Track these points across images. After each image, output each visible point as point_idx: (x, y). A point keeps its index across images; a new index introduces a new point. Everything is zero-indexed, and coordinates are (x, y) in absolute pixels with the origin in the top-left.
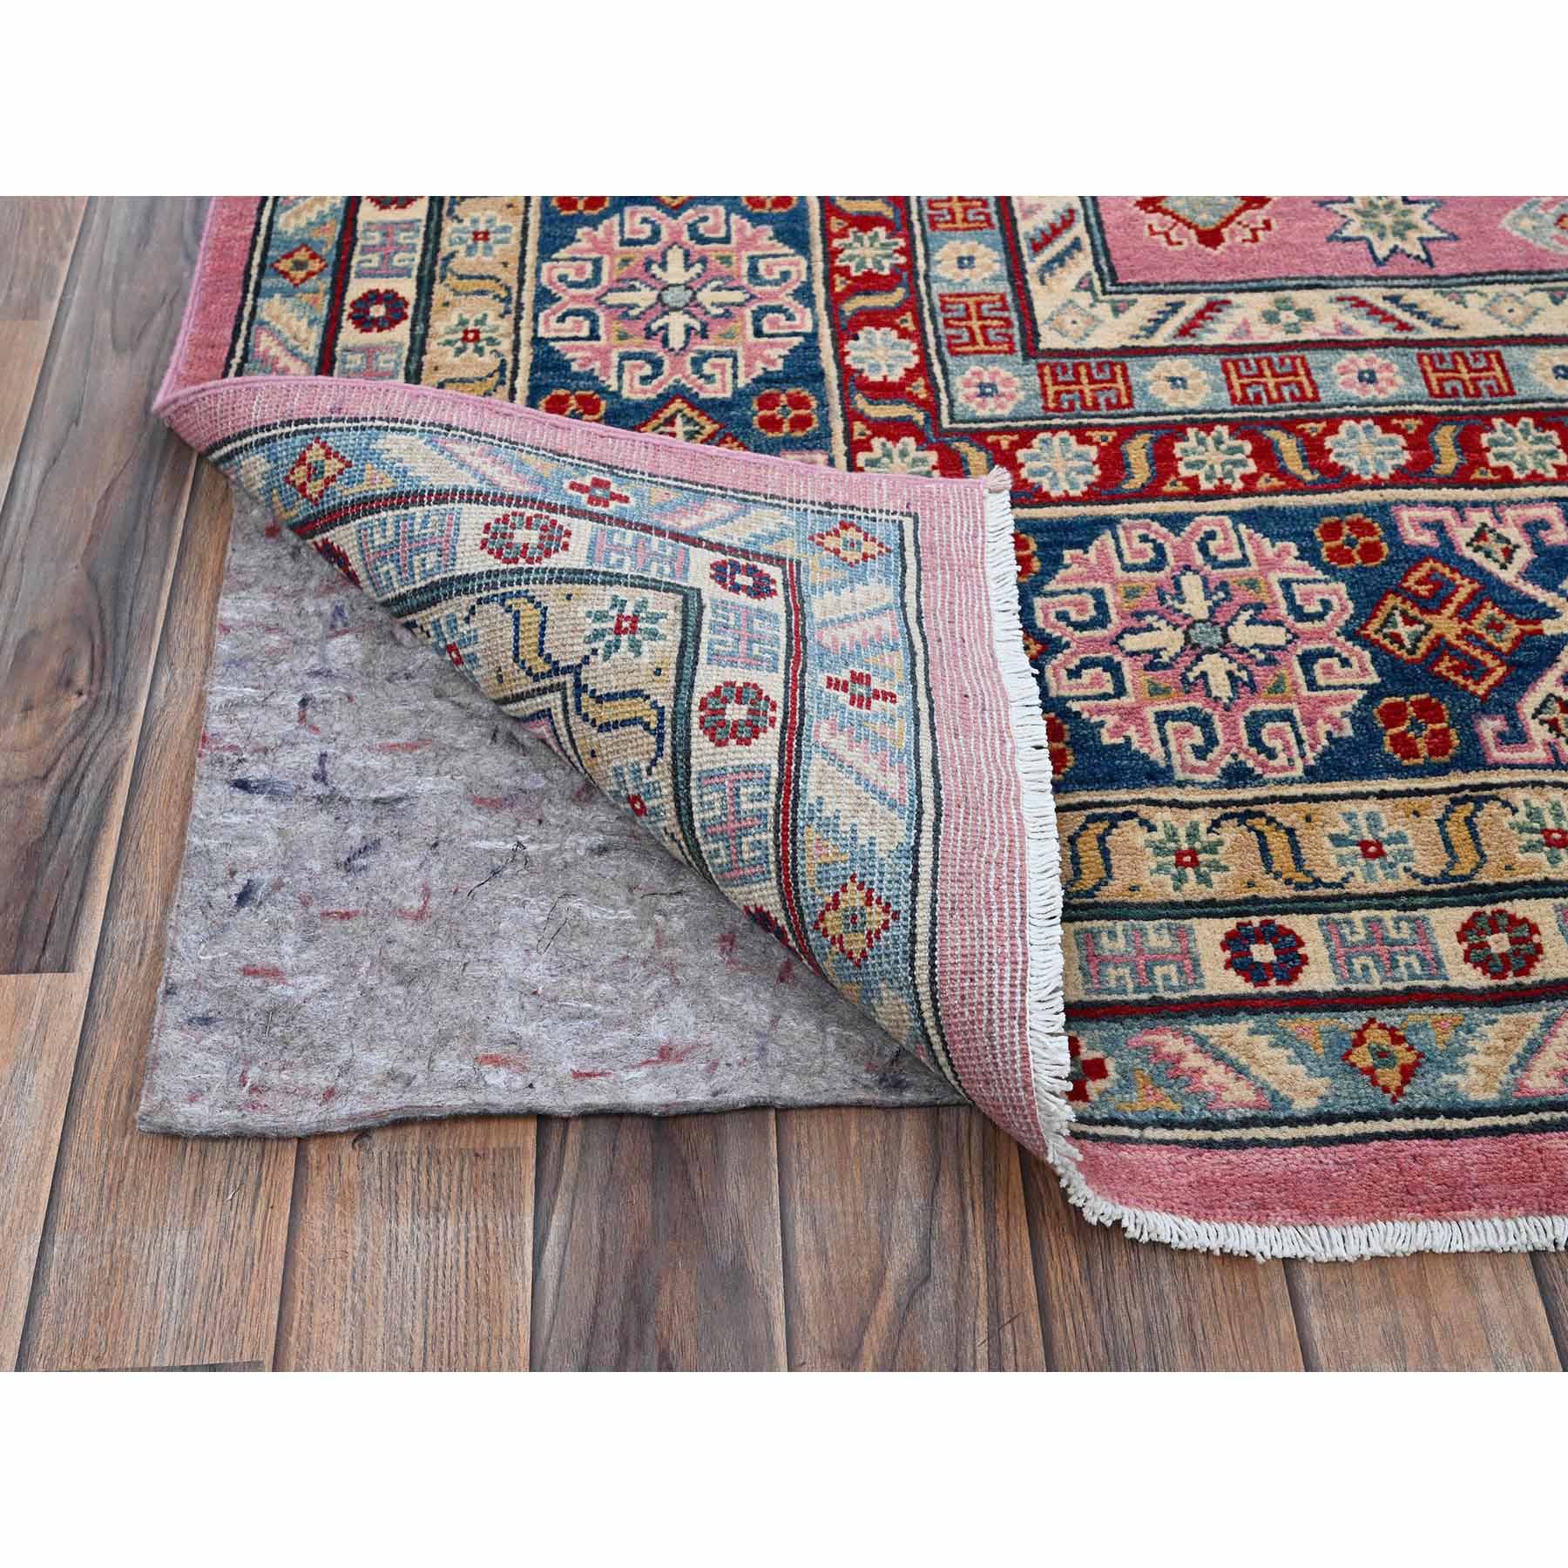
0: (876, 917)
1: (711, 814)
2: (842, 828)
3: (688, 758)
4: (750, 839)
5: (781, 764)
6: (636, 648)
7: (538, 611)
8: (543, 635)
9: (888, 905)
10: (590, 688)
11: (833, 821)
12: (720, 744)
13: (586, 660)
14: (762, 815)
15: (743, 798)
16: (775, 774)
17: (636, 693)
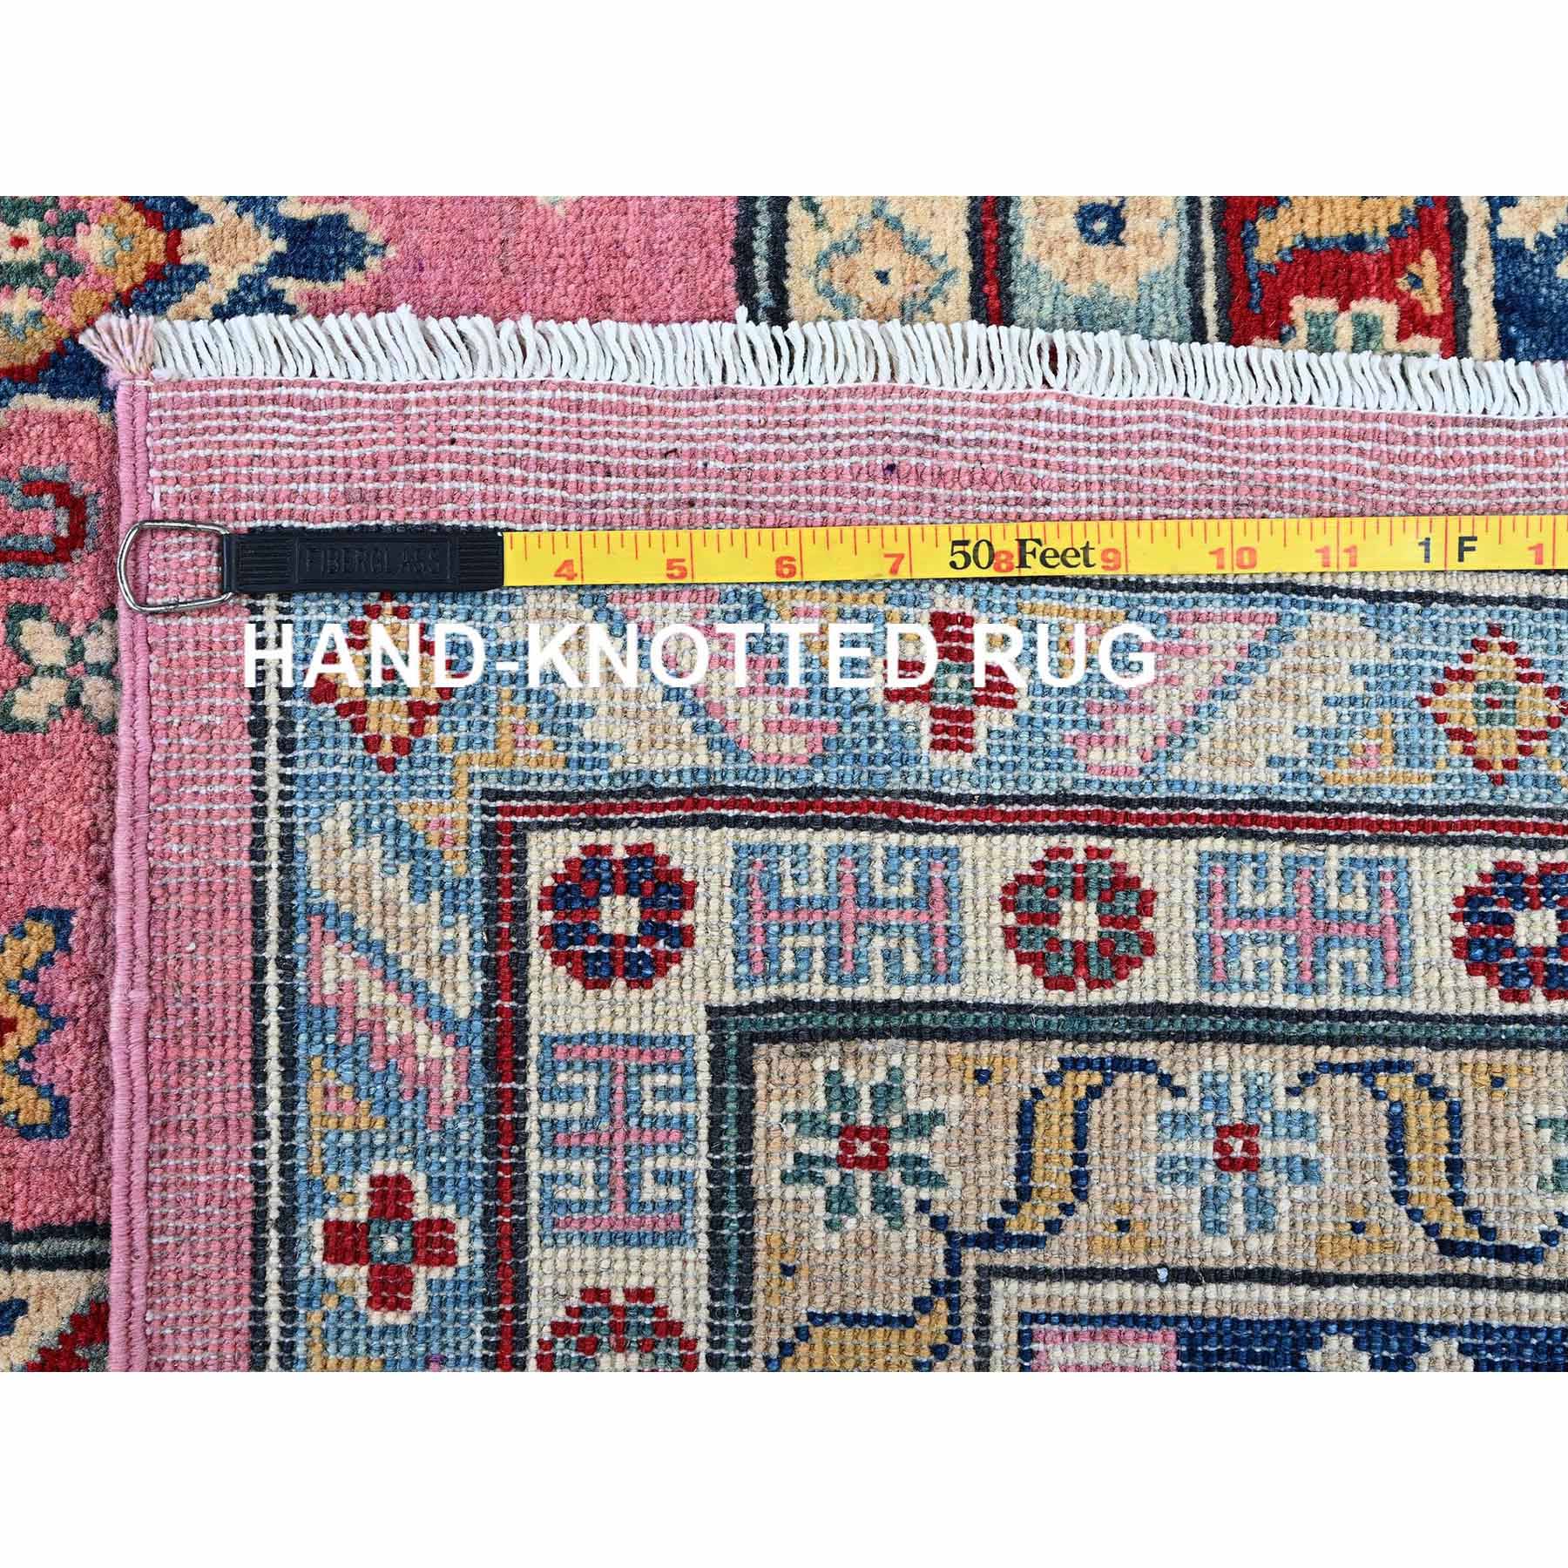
0: (1494, 665)
1: (1278, 966)
2: (1333, 719)
3: (1171, 1009)
4: (1333, 892)
5: (1199, 834)
6: (920, 1125)
7: (817, 1333)
8: (871, 1318)
9: (1475, 643)
10: (999, 1213)
11: (1318, 739)
12: (1149, 947)
13: (938, 1223)
14: (1292, 868)
15: (1261, 900)
16: (1219, 844)
17: (1026, 1119)
